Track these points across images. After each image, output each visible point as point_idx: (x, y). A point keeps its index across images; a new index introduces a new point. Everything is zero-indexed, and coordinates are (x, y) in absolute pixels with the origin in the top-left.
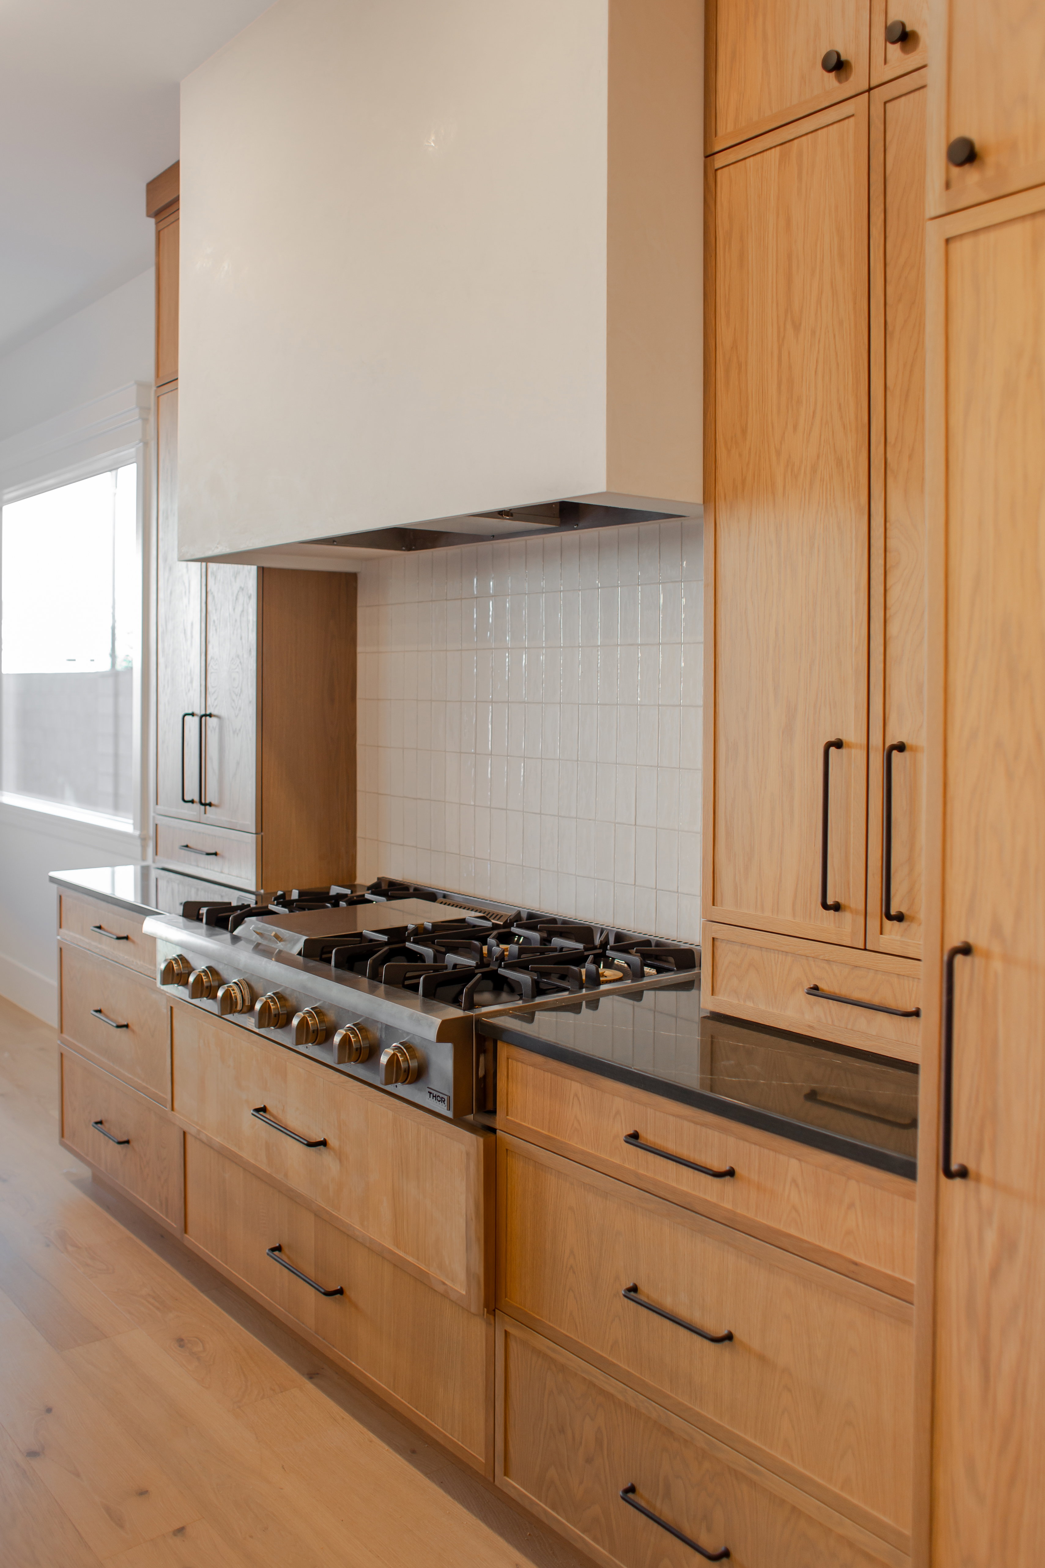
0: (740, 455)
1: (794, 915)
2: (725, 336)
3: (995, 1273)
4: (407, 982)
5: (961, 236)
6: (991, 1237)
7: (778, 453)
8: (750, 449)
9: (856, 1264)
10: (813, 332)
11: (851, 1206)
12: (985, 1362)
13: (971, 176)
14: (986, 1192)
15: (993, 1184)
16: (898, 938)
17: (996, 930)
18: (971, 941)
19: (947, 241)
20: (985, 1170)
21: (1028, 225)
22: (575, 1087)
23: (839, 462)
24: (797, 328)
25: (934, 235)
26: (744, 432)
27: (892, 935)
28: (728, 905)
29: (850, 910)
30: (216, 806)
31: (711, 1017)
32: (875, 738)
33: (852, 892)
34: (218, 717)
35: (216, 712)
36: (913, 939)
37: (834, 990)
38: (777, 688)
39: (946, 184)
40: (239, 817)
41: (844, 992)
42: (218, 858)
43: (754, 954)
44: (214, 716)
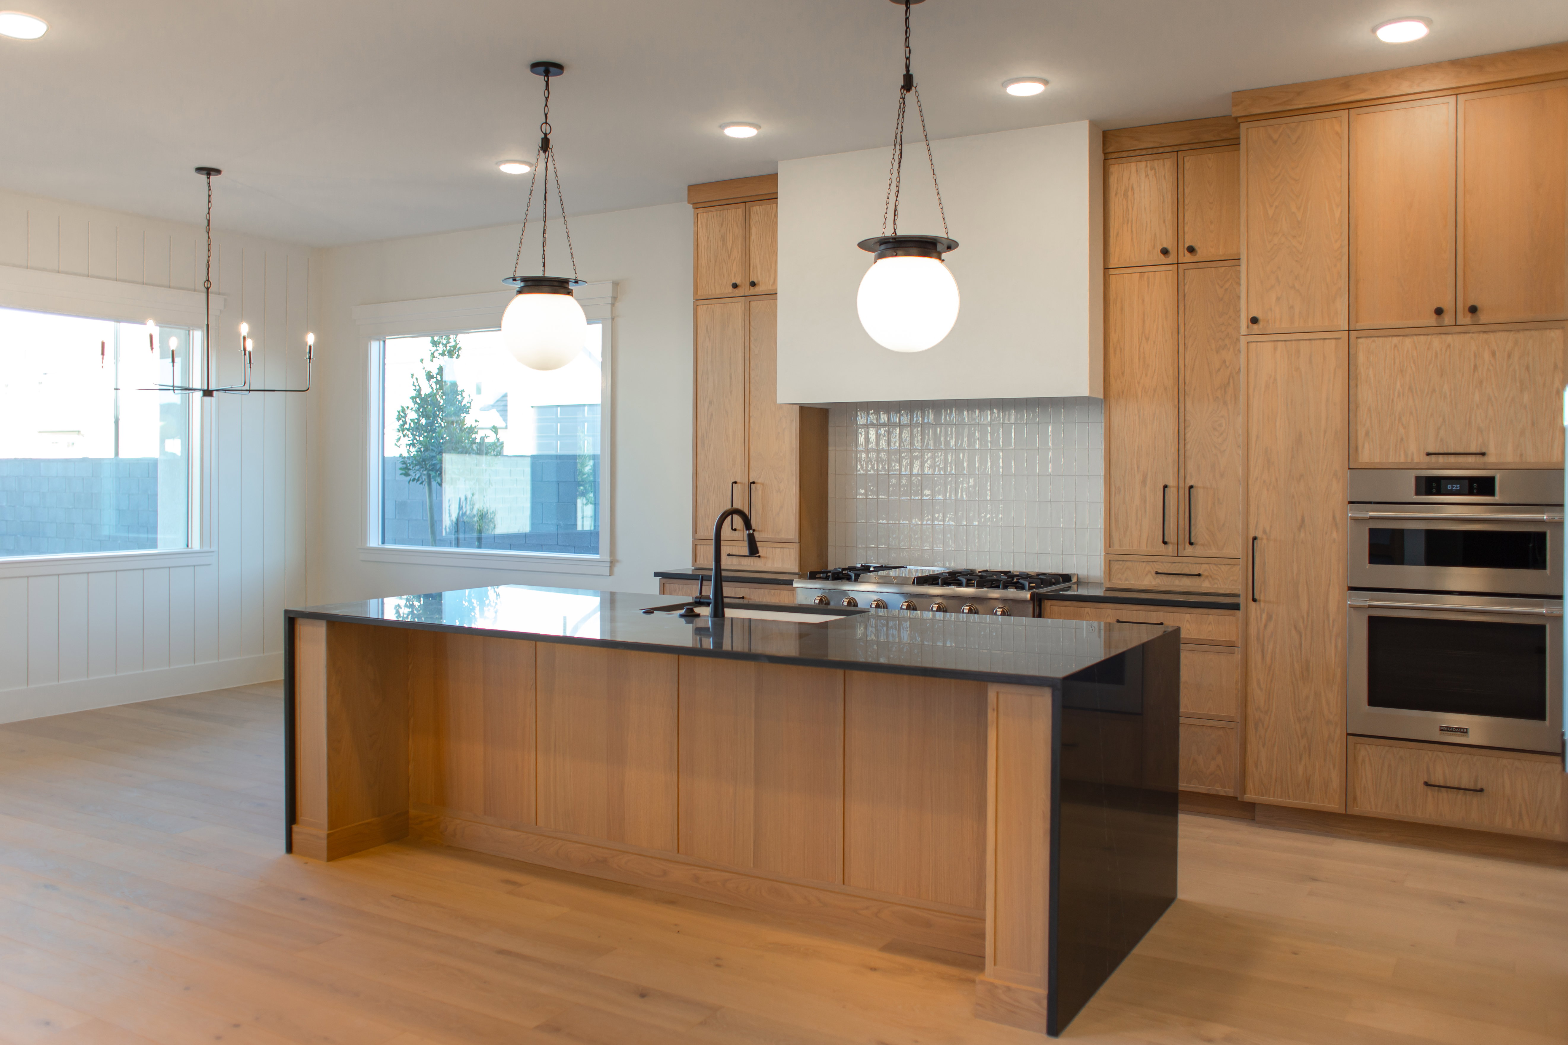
0: (1121, 382)
1: (1147, 548)
2: (1114, 337)
3: (1265, 626)
4: (993, 585)
5: (1252, 342)
6: (1264, 616)
7: (1139, 383)
8: (1126, 381)
9: (1213, 640)
10: (1154, 342)
11: (1210, 623)
12: (1263, 651)
13: (1255, 326)
14: (1262, 604)
15: (1265, 602)
16: (1191, 551)
17: (1264, 532)
18: (1256, 535)
19: (1248, 342)
20: (1262, 598)
21: (1273, 343)
22: (1087, 610)
23: (1166, 389)
24: (1147, 339)
25: (1243, 340)
26: (1123, 374)
27: (1189, 550)
28: (1116, 547)
29: (1172, 543)
30: (759, 531)
31: (1109, 590)
32: (1181, 484)
33: (1171, 537)
34: (761, 484)
35: (760, 481)
36: (1197, 551)
37: (1166, 572)
38: (1138, 467)
39: (1248, 327)
40: (783, 536)
41: (1169, 572)
42: (760, 558)
43: (1129, 564)
44: (758, 483)
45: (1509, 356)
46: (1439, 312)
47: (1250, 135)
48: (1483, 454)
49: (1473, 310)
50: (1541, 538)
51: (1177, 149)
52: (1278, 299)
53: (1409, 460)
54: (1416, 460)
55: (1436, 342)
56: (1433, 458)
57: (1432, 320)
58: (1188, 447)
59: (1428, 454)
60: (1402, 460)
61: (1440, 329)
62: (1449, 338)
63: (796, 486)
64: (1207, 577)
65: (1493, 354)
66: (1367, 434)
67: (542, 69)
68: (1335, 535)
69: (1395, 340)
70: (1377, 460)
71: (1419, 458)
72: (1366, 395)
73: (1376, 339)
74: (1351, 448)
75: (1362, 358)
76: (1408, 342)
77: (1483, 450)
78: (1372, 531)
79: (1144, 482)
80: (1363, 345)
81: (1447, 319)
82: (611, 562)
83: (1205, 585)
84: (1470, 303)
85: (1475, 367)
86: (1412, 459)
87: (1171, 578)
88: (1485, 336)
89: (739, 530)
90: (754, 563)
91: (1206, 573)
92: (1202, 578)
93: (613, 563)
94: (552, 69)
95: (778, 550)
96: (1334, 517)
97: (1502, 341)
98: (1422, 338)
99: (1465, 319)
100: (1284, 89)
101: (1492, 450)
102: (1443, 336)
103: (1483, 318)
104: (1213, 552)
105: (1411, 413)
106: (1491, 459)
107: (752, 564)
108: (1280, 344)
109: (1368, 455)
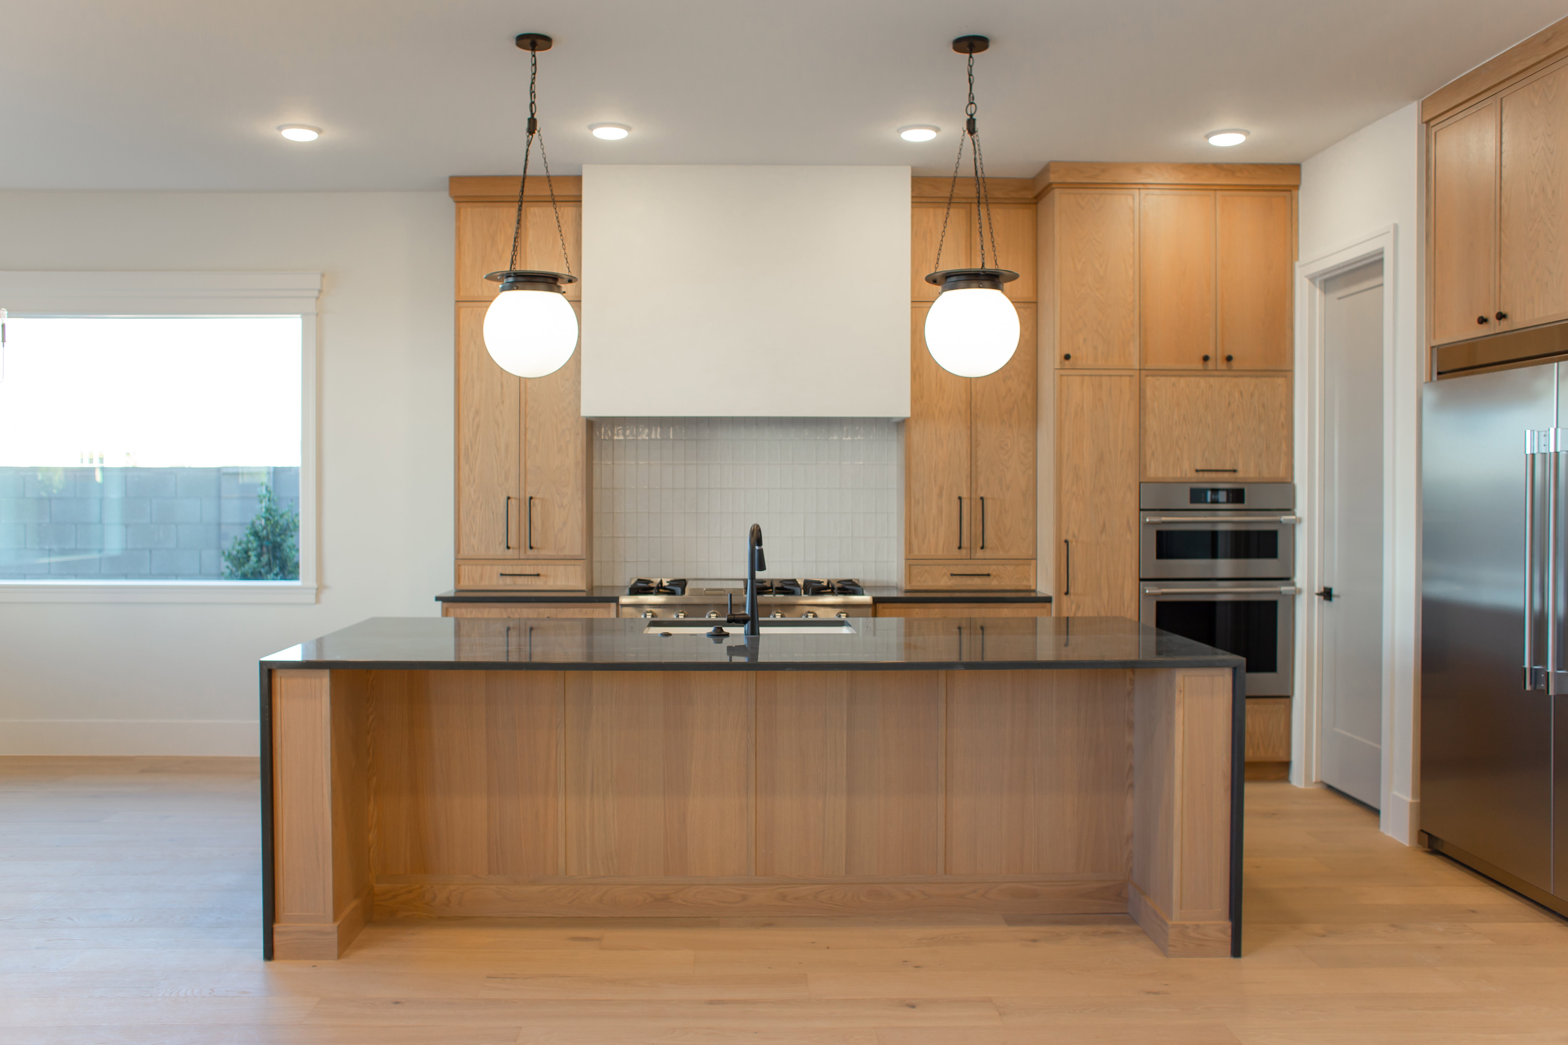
0: (920, 405)
1: (945, 552)
2: (914, 364)
5: (1065, 375)
6: (1074, 607)
7: (936, 406)
8: (924, 403)
13: (1067, 362)
14: (1072, 596)
15: (1074, 594)
16: (983, 554)
17: (1074, 535)
18: (1067, 539)
19: (1061, 375)
20: (1072, 591)
21: (1081, 377)
23: (959, 412)
26: (922, 397)
27: (980, 554)
28: (916, 553)
29: (965, 548)
30: (538, 549)
31: (907, 591)
32: (973, 496)
33: (965, 543)
34: (540, 499)
35: (539, 496)
36: (987, 554)
37: (959, 573)
38: (935, 481)
39: (1061, 362)
40: (567, 552)
41: (963, 573)
42: (540, 577)
43: (927, 568)
44: (536, 498)
45: (1252, 395)
46: (1206, 358)
47: (1060, 200)
48: (1235, 471)
49: (1229, 359)
50: (1273, 535)
51: (970, 201)
52: (1085, 340)
53: (1184, 475)
54: (1188, 475)
55: (1202, 382)
56: (1201, 474)
57: (1199, 365)
58: (979, 463)
59: (1197, 471)
60: (1179, 475)
61: (1205, 372)
62: (1212, 380)
63: (582, 501)
64: (995, 576)
65: (1241, 394)
66: (1153, 454)
67: (528, 42)
68: (1129, 536)
69: (1173, 379)
70: (1160, 475)
71: (1191, 475)
72: (1152, 423)
73: (1160, 378)
74: (1142, 465)
75: (1149, 393)
76: (1183, 381)
77: (1235, 468)
78: (1159, 533)
79: (940, 495)
80: (1150, 382)
81: (1210, 364)
82: (317, 589)
83: (993, 583)
84: (1227, 354)
85: (1229, 404)
86: (1186, 475)
87: (964, 578)
88: (1235, 380)
89: (513, 548)
90: (531, 581)
91: (994, 573)
92: (991, 577)
93: (320, 589)
94: (540, 42)
95: (562, 568)
96: (1128, 522)
97: (1247, 384)
98: (1192, 379)
99: (1222, 365)
100: (1092, 165)
101: (1240, 468)
102: (1207, 378)
103: (1235, 364)
104: (1001, 554)
105: (1185, 438)
106: (1240, 475)
107: (530, 583)
108: (1086, 378)
109: (1155, 471)
